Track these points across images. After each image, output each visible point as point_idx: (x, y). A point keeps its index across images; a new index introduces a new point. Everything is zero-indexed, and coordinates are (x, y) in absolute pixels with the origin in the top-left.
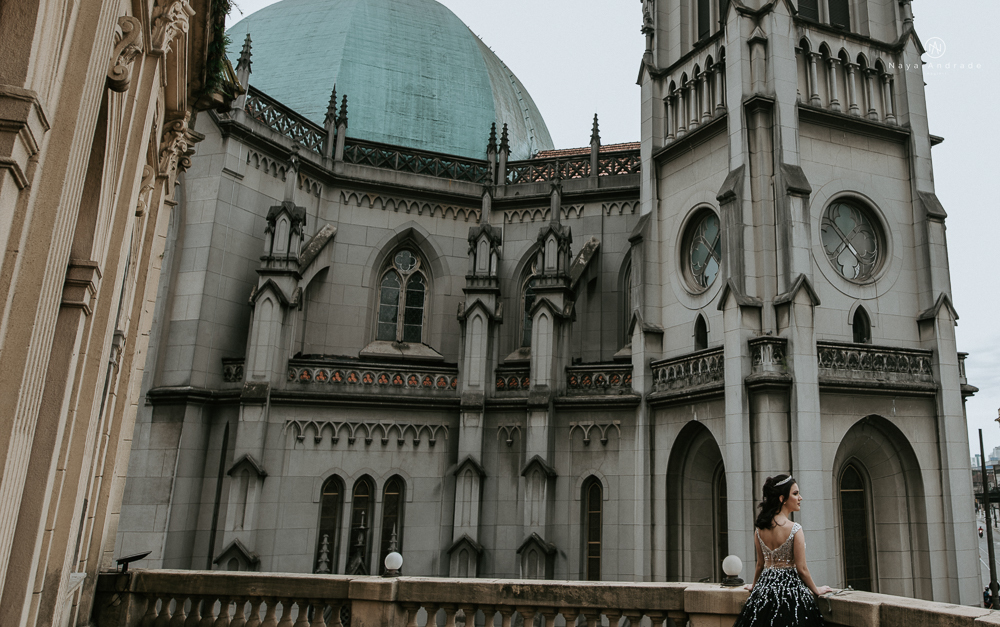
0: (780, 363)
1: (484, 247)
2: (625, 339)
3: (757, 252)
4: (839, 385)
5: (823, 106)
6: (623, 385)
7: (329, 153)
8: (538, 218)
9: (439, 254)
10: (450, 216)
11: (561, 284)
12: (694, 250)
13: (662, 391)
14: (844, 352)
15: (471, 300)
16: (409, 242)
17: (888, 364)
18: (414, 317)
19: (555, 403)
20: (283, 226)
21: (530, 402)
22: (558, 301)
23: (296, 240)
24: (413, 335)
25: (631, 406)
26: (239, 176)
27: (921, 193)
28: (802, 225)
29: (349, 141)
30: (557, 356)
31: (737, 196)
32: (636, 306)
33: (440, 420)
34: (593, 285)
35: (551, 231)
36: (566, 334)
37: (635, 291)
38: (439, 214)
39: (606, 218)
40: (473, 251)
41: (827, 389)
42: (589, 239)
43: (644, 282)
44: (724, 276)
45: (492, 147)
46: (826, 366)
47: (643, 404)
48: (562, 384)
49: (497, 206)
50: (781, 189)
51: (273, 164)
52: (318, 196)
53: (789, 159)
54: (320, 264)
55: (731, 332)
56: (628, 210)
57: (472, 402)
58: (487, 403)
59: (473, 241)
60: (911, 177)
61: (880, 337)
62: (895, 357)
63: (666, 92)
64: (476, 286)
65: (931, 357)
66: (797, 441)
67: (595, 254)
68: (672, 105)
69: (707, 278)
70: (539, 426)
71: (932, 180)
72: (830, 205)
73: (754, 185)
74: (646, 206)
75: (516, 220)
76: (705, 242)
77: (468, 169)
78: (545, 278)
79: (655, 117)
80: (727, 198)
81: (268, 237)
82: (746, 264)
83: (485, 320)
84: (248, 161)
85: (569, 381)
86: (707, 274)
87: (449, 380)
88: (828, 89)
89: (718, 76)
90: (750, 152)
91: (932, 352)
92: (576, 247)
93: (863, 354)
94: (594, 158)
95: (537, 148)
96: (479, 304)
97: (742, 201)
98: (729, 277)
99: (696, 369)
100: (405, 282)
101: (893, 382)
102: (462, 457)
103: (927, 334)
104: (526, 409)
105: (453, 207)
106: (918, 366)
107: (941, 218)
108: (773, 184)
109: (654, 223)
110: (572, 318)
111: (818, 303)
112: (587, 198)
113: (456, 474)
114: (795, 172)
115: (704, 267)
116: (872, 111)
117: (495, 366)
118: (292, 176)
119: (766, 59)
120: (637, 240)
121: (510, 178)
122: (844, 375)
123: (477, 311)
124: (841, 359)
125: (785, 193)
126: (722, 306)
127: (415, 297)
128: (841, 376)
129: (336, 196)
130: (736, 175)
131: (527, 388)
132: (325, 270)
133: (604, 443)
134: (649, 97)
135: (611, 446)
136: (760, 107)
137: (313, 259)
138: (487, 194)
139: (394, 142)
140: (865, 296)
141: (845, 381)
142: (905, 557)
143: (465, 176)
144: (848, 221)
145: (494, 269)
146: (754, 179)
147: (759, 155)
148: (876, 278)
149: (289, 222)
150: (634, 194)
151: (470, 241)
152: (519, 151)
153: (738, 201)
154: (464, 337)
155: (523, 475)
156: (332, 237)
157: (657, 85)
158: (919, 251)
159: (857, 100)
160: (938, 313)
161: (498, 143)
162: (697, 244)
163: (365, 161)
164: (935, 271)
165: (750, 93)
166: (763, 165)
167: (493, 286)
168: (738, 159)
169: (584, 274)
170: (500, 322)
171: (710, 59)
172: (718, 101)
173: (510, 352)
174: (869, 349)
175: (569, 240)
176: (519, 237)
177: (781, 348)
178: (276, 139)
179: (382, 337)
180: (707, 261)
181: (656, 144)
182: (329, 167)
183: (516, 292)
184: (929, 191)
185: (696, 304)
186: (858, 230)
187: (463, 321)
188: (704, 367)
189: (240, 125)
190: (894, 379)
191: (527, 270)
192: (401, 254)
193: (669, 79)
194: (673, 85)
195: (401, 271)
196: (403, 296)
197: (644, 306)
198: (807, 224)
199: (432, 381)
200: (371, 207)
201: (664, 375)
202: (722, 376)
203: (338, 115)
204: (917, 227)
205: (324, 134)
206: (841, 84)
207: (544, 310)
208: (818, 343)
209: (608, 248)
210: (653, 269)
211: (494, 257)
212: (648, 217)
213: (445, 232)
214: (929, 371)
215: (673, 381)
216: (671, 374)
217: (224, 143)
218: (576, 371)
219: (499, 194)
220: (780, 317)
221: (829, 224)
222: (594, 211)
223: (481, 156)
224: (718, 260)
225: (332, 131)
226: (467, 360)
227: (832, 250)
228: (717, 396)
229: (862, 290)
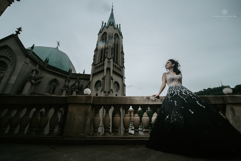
1: (67, 82)
3: (106, 85)
7: (45, 65)
9: (59, 83)
11: (78, 88)
16: (55, 80)
18: (54, 91)
20: (34, 73)
22: (77, 90)
23: (36, 75)
24: (53, 93)
26: (28, 64)
28: (112, 83)
29: (48, 65)
31: (105, 79)
35: (77, 81)
42: (81, 84)
51: (34, 64)
52: (41, 71)
53: (111, 75)
54: (40, 80)
59: (66, 81)
60: (122, 81)
64: (65, 86)
68: (96, 69)
72: (115, 82)
73: (107, 78)
74: (91, 80)
75: (71, 80)
77: (66, 73)
78: (76, 87)
79: (93, 70)
81: (31, 74)
82: (105, 87)
83: (66, 91)
84: (30, 62)
88: (115, 69)
89: (103, 66)
96: (65, 89)
98: (102, 88)
100: (53, 85)
107: (125, 86)
108: (109, 78)
109: (92, 82)
110: (78, 93)
111: (113, 92)
112: (82, 79)
115: (98, 88)
116: (119, 73)
118: (38, 66)
119: (110, 64)
120: (89, 84)
121: (71, 75)
123: (65, 90)
125: (111, 79)
126: (101, 92)
127: (54, 88)
129: (44, 72)
130: (104, 76)
132: (40, 82)
134: (93, 67)
136: (108, 69)
137: (39, 79)
139: (55, 67)
144: (116, 85)
145: (68, 85)
147: (108, 74)
149: (36, 72)
150: (89, 79)
154: (62, 93)
156: (43, 77)
158: (123, 89)
159: (118, 71)
161: (70, 70)
162: (97, 85)
163: (50, 68)
164: (124, 91)
165: (107, 67)
166: (108, 76)
167: (68, 87)
168: (105, 74)
169: (80, 88)
170: (68, 92)
171: (102, 63)
172: (103, 68)
178: (36, 60)
179: (48, 93)
180: (98, 87)
182: (44, 67)
183: (70, 89)
184: (124, 83)
185: (96, 92)
187: (62, 91)
189: (30, 56)
191: (73, 86)
192: (53, 82)
193: (96, 66)
195: (53, 84)
196: (53, 87)
200: (50, 74)
203: (47, 61)
204: (123, 87)
205: (44, 63)
206: (117, 69)
207: (75, 91)
212: (91, 81)
217: (26, 58)
220: (108, 94)
221: (114, 84)
222: (83, 81)
223: (68, 72)
225: (45, 63)
229: (117, 92)
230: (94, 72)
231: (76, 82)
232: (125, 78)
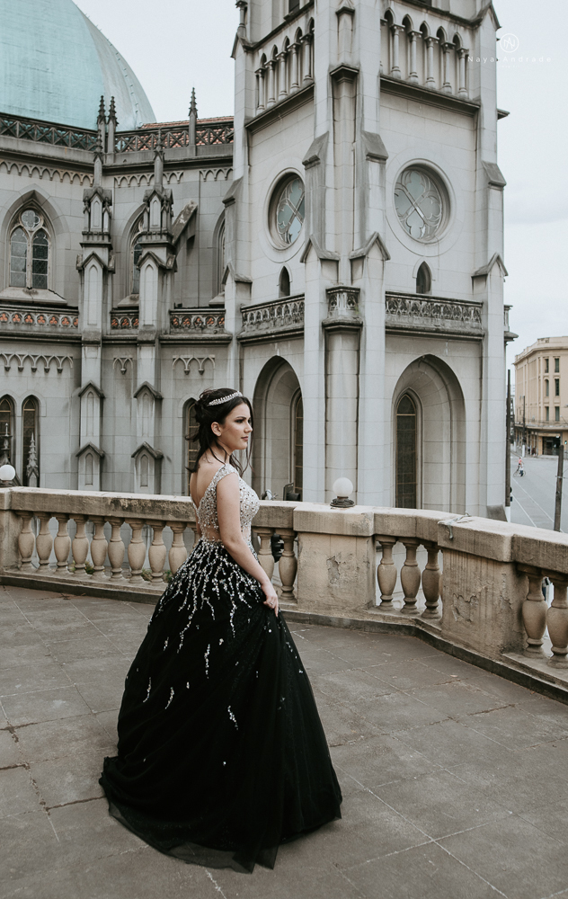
0: (353, 309)
1: (97, 206)
2: (219, 287)
3: (336, 211)
4: (402, 329)
5: (403, 78)
6: (217, 326)
8: (144, 182)
9: (59, 213)
10: (67, 180)
11: (164, 239)
12: (280, 211)
13: (251, 331)
14: (407, 301)
15: (89, 252)
16: (33, 203)
17: (444, 312)
18: (40, 267)
19: (160, 340)
21: (139, 338)
22: (162, 254)
24: (40, 283)
25: (225, 343)
27: (485, 163)
28: (378, 188)
30: (161, 301)
31: (321, 161)
32: (228, 260)
33: (65, 352)
34: (191, 241)
35: (155, 192)
36: (169, 282)
37: (228, 246)
38: (57, 178)
39: (203, 183)
40: (88, 210)
41: (392, 332)
42: (187, 202)
43: (236, 239)
44: (307, 233)
45: (101, 118)
46: (392, 312)
47: (234, 342)
48: (166, 324)
49: (107, 171)
50: (362, 155)
53: (370, 127)
55: (311, 282)
56: (222, 176)
57: (91, 338)
58: (104, 339)
59: (88, 202)
60: (477, 148)
61: (438, 289)
62: (451, 307)
63: (258, 65)
64: (91, 240)
65: (481, 307)
66: (364, 374)
67: (193, 216)
68: (263, 77)
69: (290, 236)
70: (147, 356)
71: (496, 152)
72: (403, 172)
73: (337, 150)
74: (239, 170)
75: (124, 184)
76: (290, 204)
77: (82, 138)
78: (150, 234)
79: (247, 89)
80: (311, 163)
82: (327, 222)
83: (100, 270)
85: (172, 323)
86: (290, 232)
87: (71, 320)
88: (408, 62)
89: (308, 49)
90: (334, 120)
91: (482, 304)
92: (177, 208)
93: (424, 303)
94: (192, 128)
95: (141, 122)
96: (94, 255)
97: (325, 165)
98: (311, 233)
99: (279, 313)
100: (31, 237)
101: (448, 328)
102: (84, 383)
103: (480, 287)
104: (135, 344)
105: (69, 172)
106: (469, 315)
107: (500, 186)
108: (354, 151)
109: (246, 186)
110: (174, 269)
111: (388, 259)
112: (186, 165)
113: (80, 395)
114: (374, 139)
115: (289, 226)
116: (446, 85)
117: (109, 309)
119: (353, 30)
120: (229, 202)
121: (118, 146)
122: (406, 321)
123: (93, 261)
124: (404, 307)
125: (365, 158)
126: (304, 259)
127: (40, 251)
128: (405, 321)
130: (320, 141)
131: (136, 327)
133: (202, 373)
134: (242, 70)
135: (206, 375)
136: (345, 76)
138: (98, 159)
140: (428, 255)
141: (407, 326)
142: (446, 467)
143: (78, 145)
144: (419, 186)
145: (106, 227)
146: (336, 145)
147: (342, 122)
148: (439, 238)
150: (228, 161)
151: (84, 201)
152: (126, 122)
153: (322, 165)
154: (82, 284)
155: (135, 397)
157: (249, 57)
158: (479, 215)
159: (434, 73)
160: (490, 270)
161: (107, 115)
162: (282, 205)
164: (491, 233)
165: (336, 64)
166: (345, 133)
167: (106, 241)
168: (323, 126)
169: (184, 231)
170: (113, 272)
171: (299, 31)
172: (306, 72)
173: (122, 298)
174: (429, 299)
175: (170, 201)
176: (128, 198)
177: (354, 296)
179: (15, 285)
180: (291, 220)
181: (248, 115)
183: (126, 247)
184: (492, 161)
185: (281, 257)
186: (427, 196)
187: (81, 270)
188: (287, 311)
190: (448, 325)
191: (135, 229)
192: (27, 214)
193: (261, 53)
194: (264, 58)
195: (27, 228)
196: (30, 249)
197: (236, 259)
198: (383, 188)
199: (57, 320)
201: (252, 318)
202: (302, 319)
204: (479, 194)
206: (420, 56)
207: (149, 262)
208: (386, 293)
209: (203, 211)
210: (243, 227)
211: (106, 215)
212: (239, 181)
213: (63, 194)
214: (479, 320)
215: (259, 323)
216: (258, 317)
218: (178, 314)
219: (109, 162)
220: (354, 270)
221: (401, 190)
222: (192, 176)
223: (92, 126)
224: (302, 220)
226: (86, 303)
227: (403, 213)
228: (297, 335)
229: (426, 247)
230: (254, 106)
231: (148, 201)
232: (501, 115)
